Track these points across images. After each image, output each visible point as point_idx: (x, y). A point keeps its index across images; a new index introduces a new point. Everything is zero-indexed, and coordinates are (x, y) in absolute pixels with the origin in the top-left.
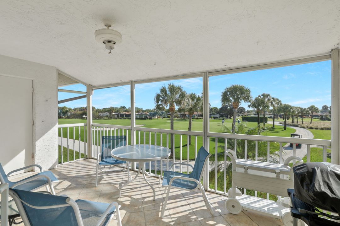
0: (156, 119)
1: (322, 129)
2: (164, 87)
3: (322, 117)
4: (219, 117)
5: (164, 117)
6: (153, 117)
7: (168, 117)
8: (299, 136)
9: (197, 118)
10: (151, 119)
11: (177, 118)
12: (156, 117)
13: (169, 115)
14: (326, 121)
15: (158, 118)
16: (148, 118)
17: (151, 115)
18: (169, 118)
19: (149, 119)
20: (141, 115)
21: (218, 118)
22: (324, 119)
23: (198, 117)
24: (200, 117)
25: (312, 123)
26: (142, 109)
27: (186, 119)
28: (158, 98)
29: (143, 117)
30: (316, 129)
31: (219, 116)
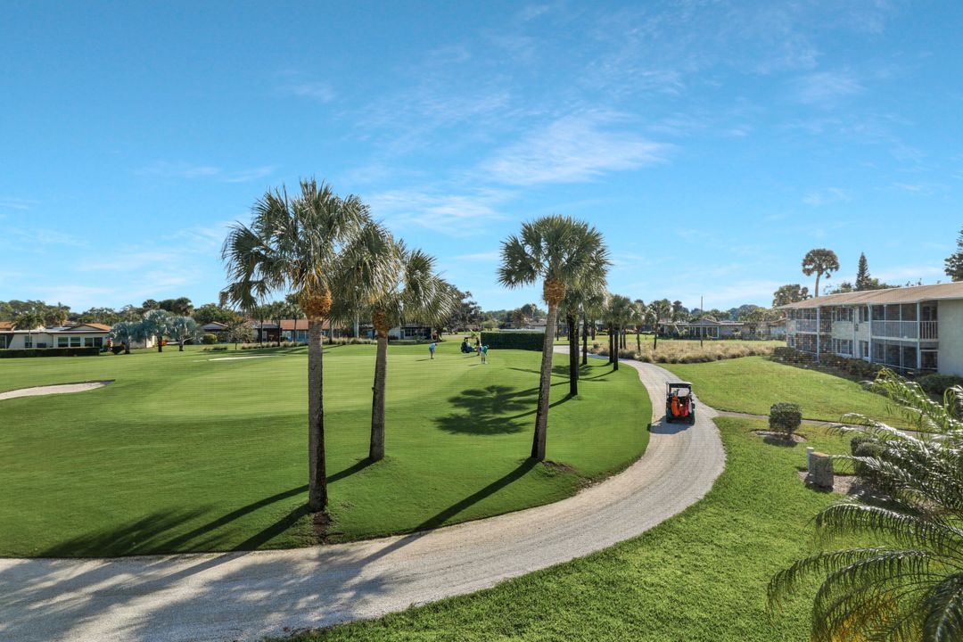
0: (149, 351)
1: (684, 362)
2: (275, 196)
3: (662, 330)
4: (402, 338)
5: (189, 343)
6: (133, 344)
7: (207, 341)
8: (690, 388)
9: (331, 343)
10: (127, 353)
11: (246, 345)
12: (151, 343)
13: (207, 334)
14: (671, 341)
15: (160, 345)
16: (106, 348)
17: (123, 335)
18: (211, 347)
19: (116, 350)
20: (69, 337)
21: (397, 338)
22: (666, 335)
23: (334, 339)
24: (342, 339)
25: (658, 348)
26: (67, 308)
27: (285, 346)
28: (244, 246)
29: (83, 346)
30: (674, 362)
31: (402, 332)
